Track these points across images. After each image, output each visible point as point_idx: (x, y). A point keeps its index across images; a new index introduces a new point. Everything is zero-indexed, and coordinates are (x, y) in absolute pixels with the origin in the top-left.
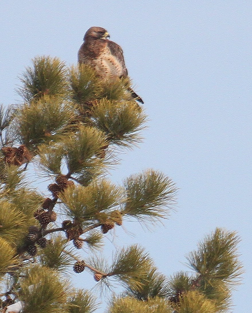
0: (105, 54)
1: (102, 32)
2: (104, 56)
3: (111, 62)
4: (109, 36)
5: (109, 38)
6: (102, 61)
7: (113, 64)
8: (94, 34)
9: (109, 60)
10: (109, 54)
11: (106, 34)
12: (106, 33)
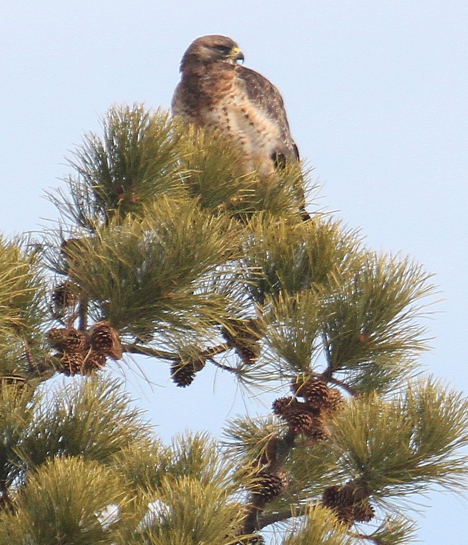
0: (232, 97)
1: (224, 48)
2: (230, 103)
3: (247, 116)
4: (241, 57)
5: (241, 61)
6: (226, 115)
7: (252, 124)
8: (204, 52)
9: (243, 110)
10: (242, 99)
11: (236, 52)
12: (236, 49)
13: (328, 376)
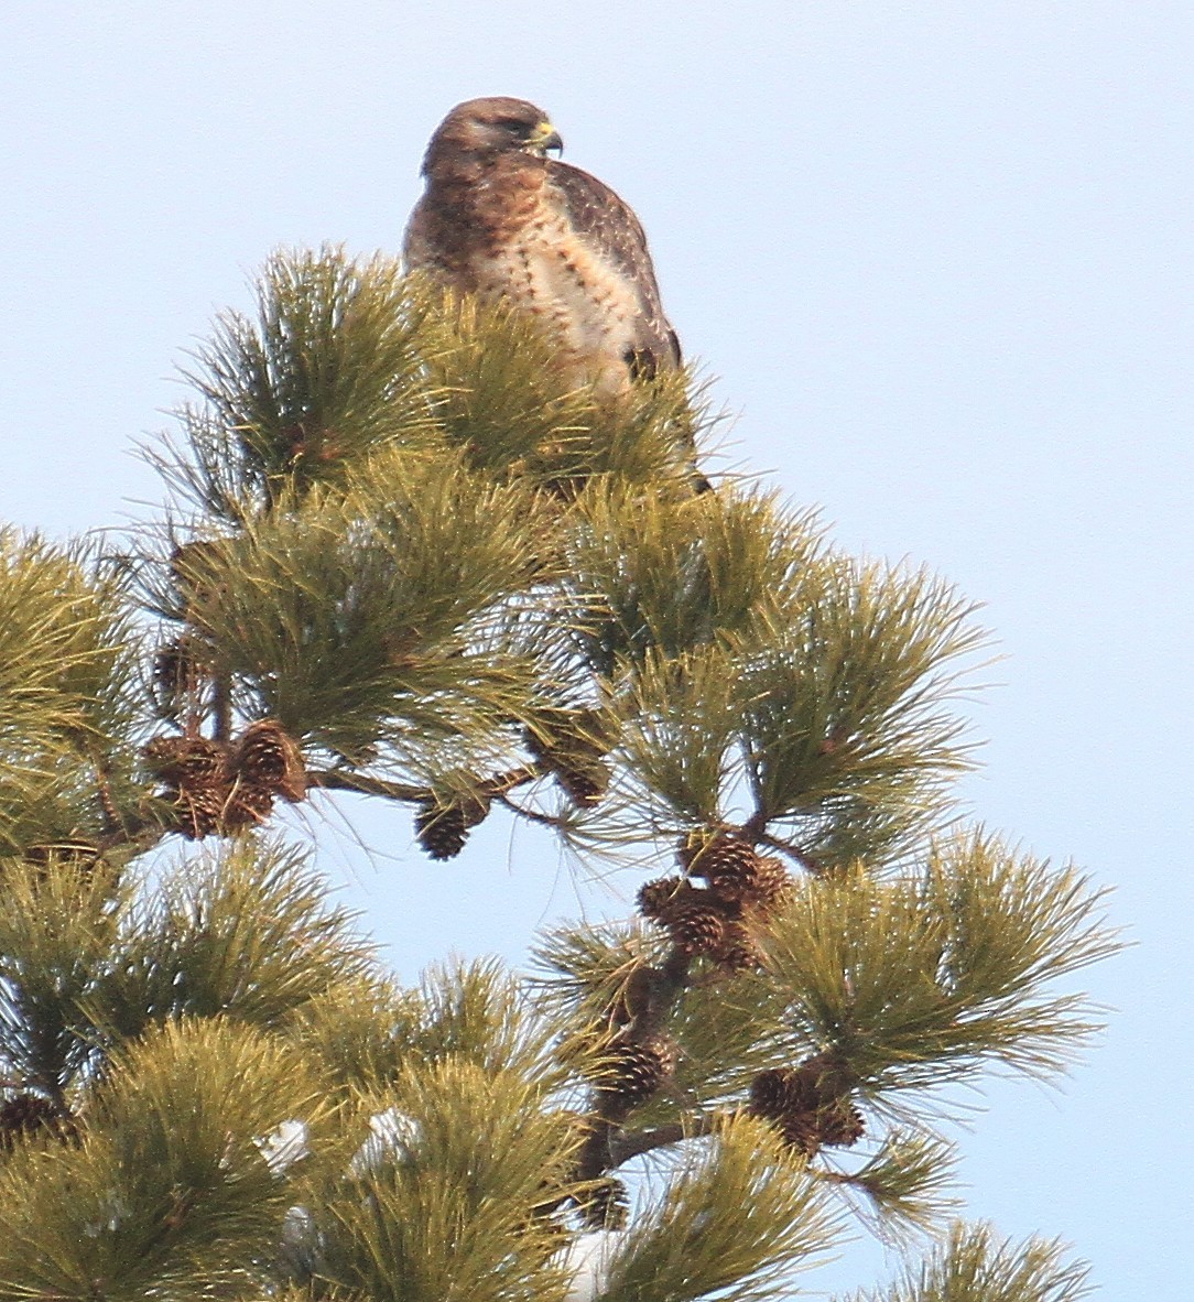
0: (539, 226)
1: (519, 124)
2: (533, 239)
3: (571, 268)
4: (556, 143)
5: (557, 151)
6: (526, 264)
7: (581, 284)
8: (477, 133)
9: (563, 255)
11: (545, 133)
12: (544, 127)
13: (755, 831)
